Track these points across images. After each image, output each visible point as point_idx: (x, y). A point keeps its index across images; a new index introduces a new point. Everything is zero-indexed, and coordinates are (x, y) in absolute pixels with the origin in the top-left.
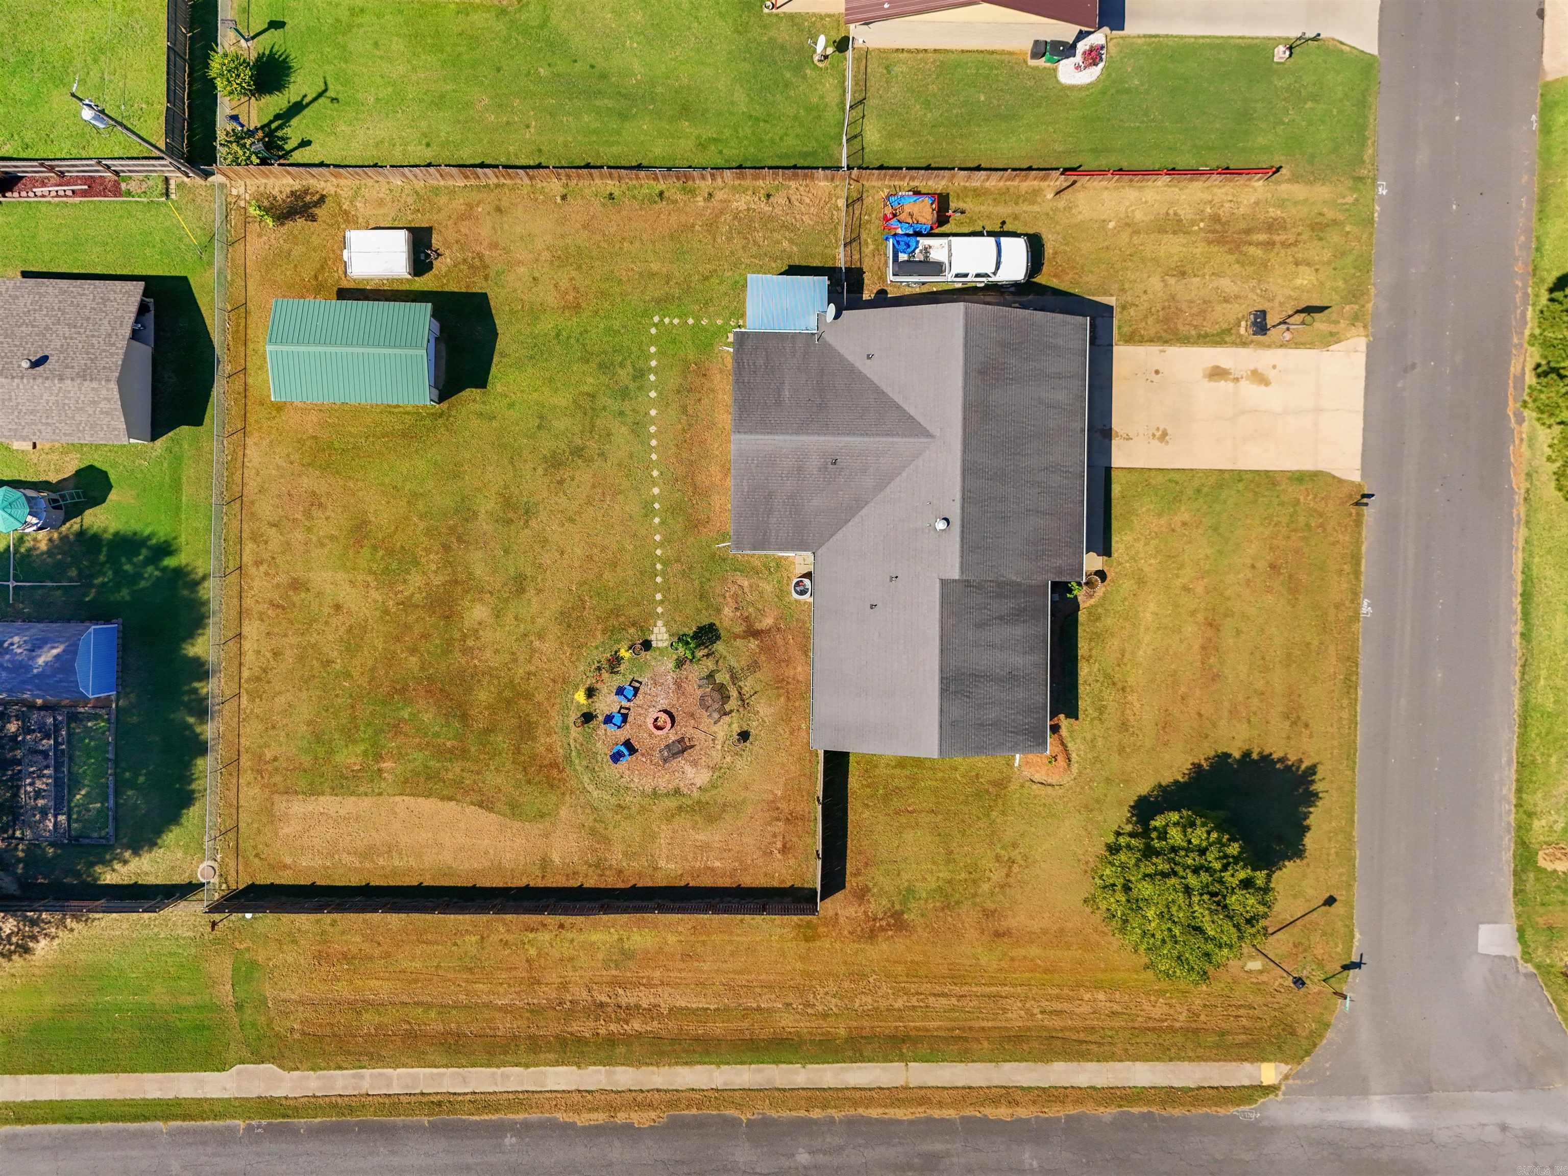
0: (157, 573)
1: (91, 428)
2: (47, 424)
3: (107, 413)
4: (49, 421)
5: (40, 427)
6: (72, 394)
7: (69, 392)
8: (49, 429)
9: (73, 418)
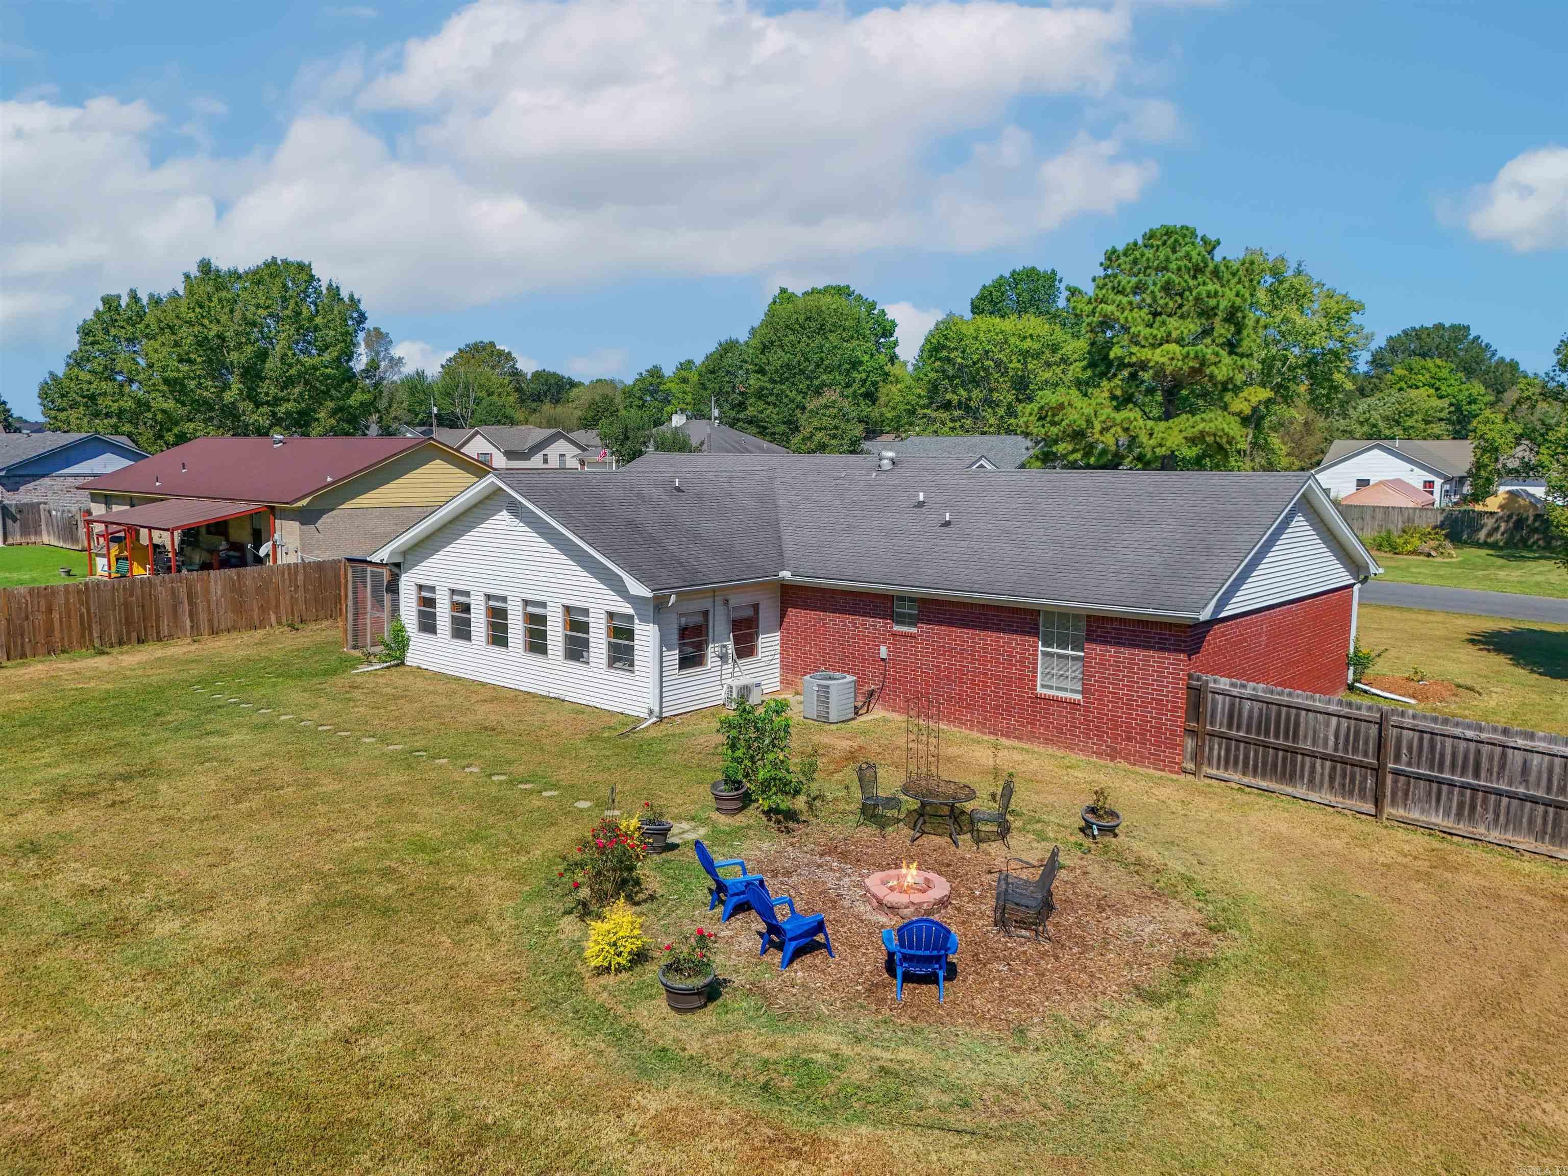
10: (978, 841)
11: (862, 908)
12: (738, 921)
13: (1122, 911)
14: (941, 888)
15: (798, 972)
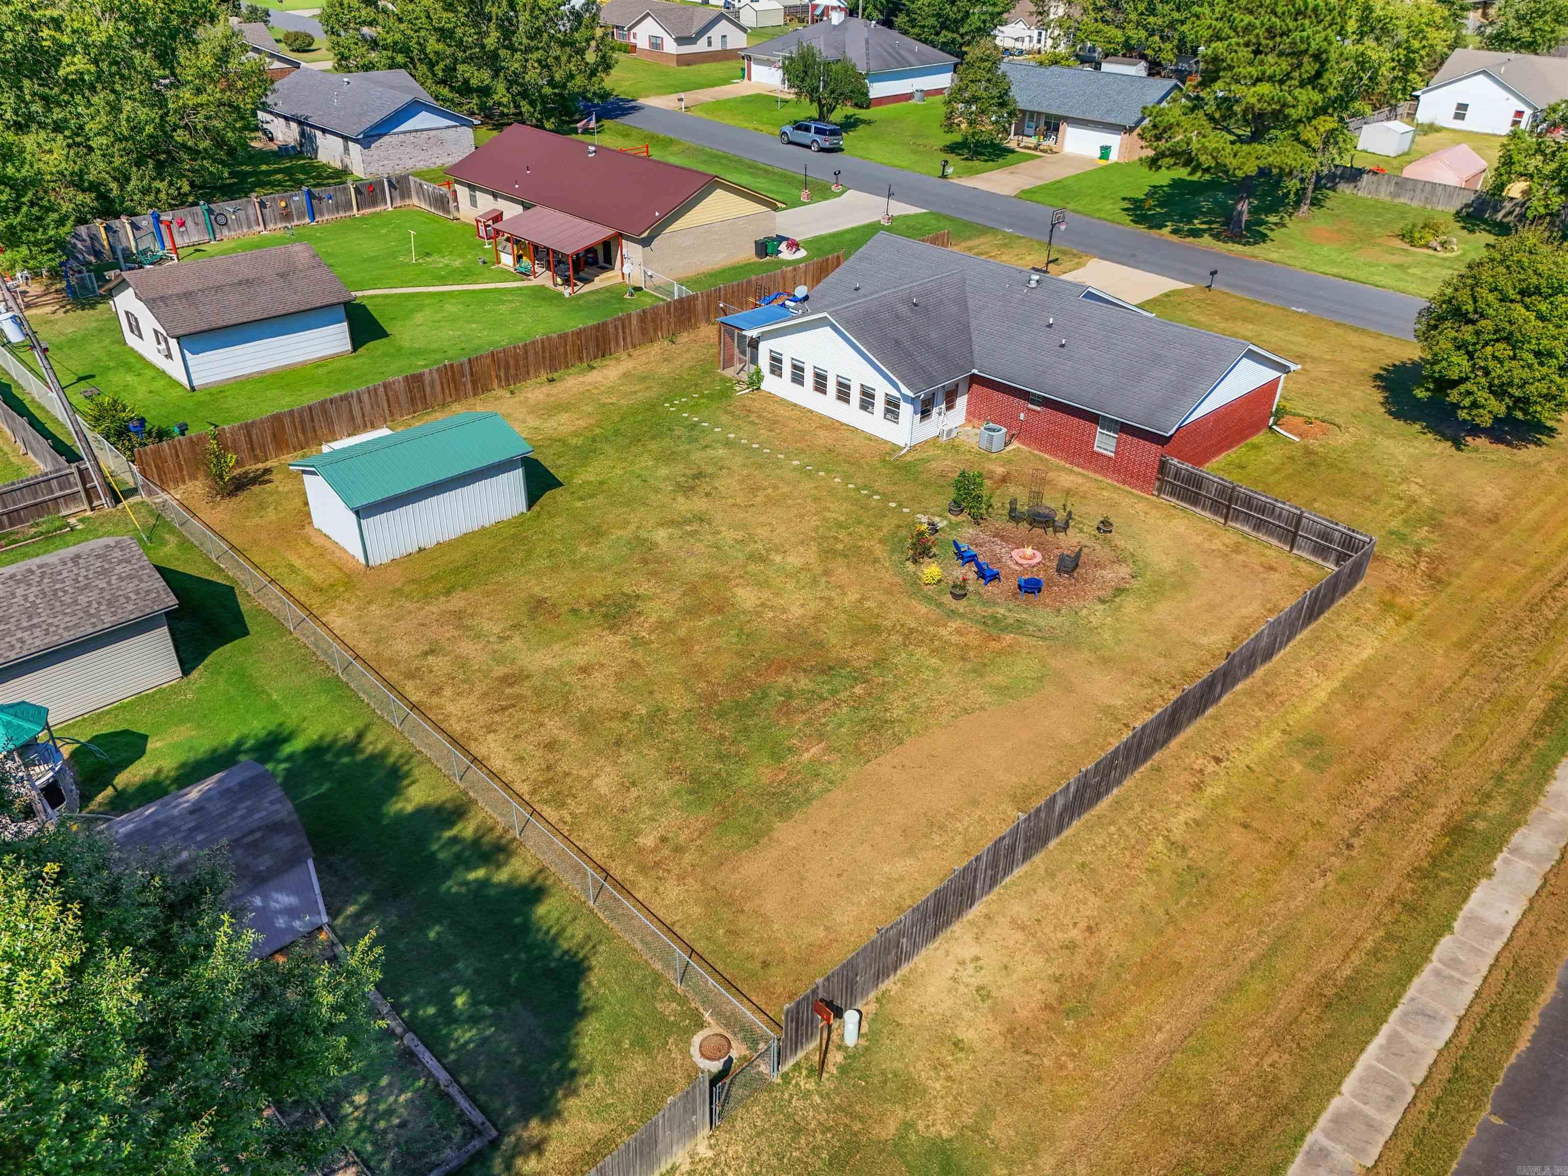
0: (283, 766)
1: (110, 604)
2: (34, 626)
3: (130, 577)
4: (35, 621)
5: (19, 634)
6: (65, 574)
7: (60, 573)
8: (37, 632)
9: (75, 602)
10: (1055, 532)
11: (1010, 563)
12: (967, 566)
13: (1103, 567)
14: (1039, 557)
15: (989, 587)
